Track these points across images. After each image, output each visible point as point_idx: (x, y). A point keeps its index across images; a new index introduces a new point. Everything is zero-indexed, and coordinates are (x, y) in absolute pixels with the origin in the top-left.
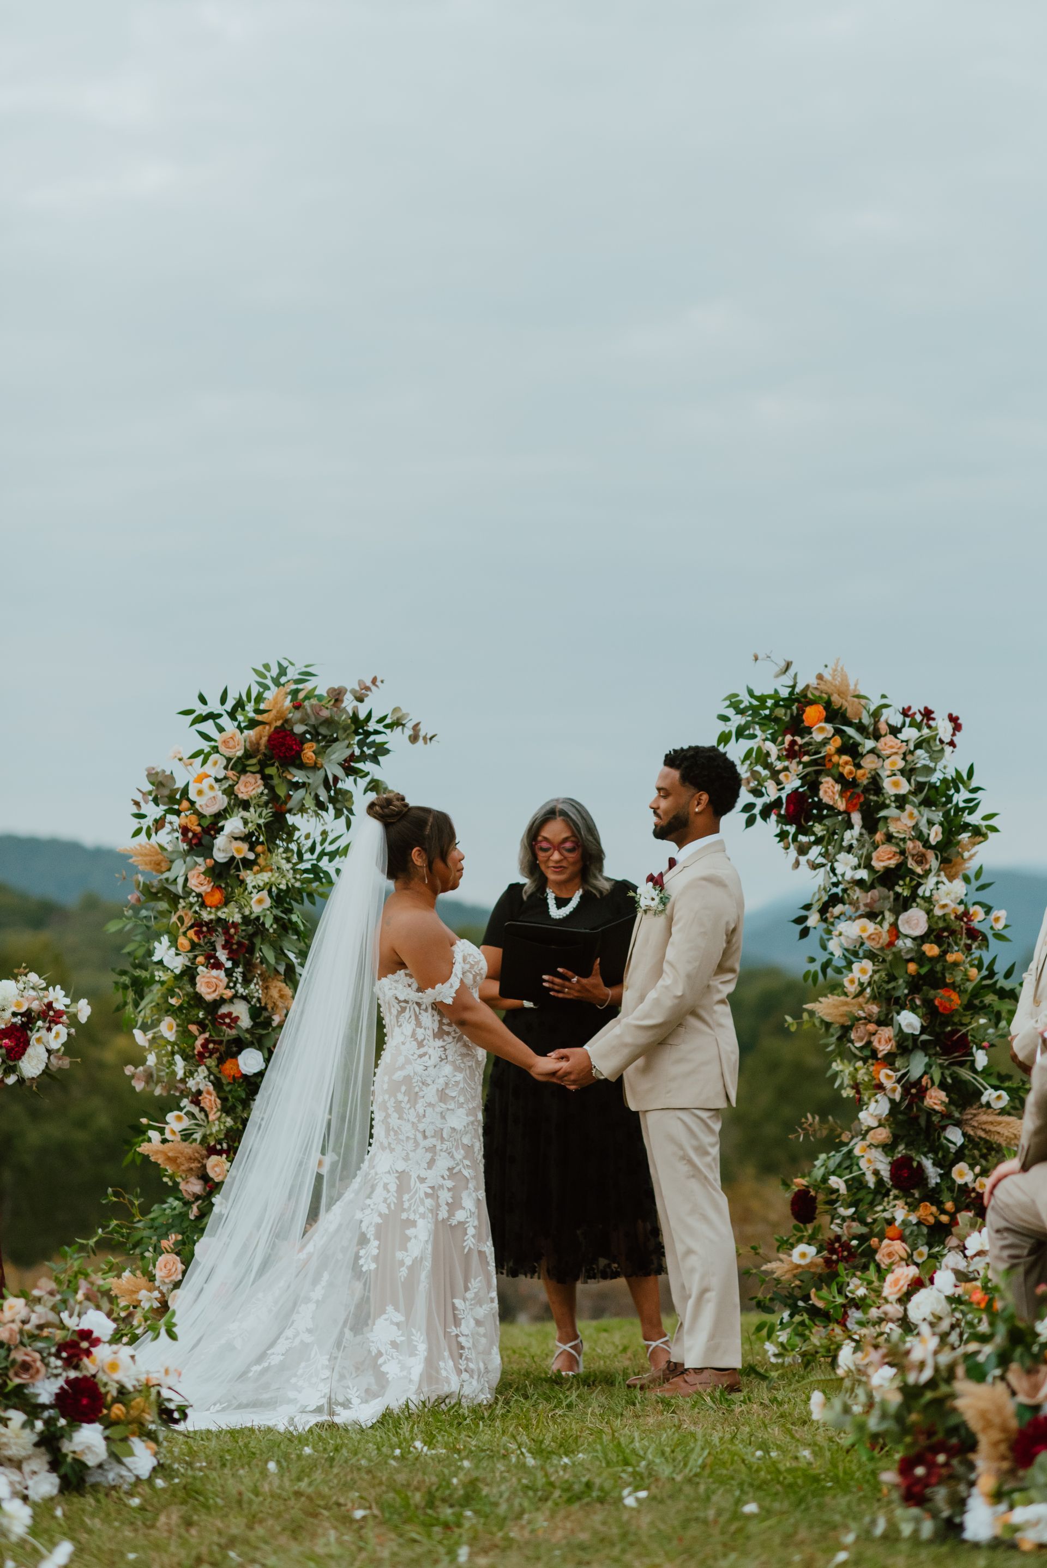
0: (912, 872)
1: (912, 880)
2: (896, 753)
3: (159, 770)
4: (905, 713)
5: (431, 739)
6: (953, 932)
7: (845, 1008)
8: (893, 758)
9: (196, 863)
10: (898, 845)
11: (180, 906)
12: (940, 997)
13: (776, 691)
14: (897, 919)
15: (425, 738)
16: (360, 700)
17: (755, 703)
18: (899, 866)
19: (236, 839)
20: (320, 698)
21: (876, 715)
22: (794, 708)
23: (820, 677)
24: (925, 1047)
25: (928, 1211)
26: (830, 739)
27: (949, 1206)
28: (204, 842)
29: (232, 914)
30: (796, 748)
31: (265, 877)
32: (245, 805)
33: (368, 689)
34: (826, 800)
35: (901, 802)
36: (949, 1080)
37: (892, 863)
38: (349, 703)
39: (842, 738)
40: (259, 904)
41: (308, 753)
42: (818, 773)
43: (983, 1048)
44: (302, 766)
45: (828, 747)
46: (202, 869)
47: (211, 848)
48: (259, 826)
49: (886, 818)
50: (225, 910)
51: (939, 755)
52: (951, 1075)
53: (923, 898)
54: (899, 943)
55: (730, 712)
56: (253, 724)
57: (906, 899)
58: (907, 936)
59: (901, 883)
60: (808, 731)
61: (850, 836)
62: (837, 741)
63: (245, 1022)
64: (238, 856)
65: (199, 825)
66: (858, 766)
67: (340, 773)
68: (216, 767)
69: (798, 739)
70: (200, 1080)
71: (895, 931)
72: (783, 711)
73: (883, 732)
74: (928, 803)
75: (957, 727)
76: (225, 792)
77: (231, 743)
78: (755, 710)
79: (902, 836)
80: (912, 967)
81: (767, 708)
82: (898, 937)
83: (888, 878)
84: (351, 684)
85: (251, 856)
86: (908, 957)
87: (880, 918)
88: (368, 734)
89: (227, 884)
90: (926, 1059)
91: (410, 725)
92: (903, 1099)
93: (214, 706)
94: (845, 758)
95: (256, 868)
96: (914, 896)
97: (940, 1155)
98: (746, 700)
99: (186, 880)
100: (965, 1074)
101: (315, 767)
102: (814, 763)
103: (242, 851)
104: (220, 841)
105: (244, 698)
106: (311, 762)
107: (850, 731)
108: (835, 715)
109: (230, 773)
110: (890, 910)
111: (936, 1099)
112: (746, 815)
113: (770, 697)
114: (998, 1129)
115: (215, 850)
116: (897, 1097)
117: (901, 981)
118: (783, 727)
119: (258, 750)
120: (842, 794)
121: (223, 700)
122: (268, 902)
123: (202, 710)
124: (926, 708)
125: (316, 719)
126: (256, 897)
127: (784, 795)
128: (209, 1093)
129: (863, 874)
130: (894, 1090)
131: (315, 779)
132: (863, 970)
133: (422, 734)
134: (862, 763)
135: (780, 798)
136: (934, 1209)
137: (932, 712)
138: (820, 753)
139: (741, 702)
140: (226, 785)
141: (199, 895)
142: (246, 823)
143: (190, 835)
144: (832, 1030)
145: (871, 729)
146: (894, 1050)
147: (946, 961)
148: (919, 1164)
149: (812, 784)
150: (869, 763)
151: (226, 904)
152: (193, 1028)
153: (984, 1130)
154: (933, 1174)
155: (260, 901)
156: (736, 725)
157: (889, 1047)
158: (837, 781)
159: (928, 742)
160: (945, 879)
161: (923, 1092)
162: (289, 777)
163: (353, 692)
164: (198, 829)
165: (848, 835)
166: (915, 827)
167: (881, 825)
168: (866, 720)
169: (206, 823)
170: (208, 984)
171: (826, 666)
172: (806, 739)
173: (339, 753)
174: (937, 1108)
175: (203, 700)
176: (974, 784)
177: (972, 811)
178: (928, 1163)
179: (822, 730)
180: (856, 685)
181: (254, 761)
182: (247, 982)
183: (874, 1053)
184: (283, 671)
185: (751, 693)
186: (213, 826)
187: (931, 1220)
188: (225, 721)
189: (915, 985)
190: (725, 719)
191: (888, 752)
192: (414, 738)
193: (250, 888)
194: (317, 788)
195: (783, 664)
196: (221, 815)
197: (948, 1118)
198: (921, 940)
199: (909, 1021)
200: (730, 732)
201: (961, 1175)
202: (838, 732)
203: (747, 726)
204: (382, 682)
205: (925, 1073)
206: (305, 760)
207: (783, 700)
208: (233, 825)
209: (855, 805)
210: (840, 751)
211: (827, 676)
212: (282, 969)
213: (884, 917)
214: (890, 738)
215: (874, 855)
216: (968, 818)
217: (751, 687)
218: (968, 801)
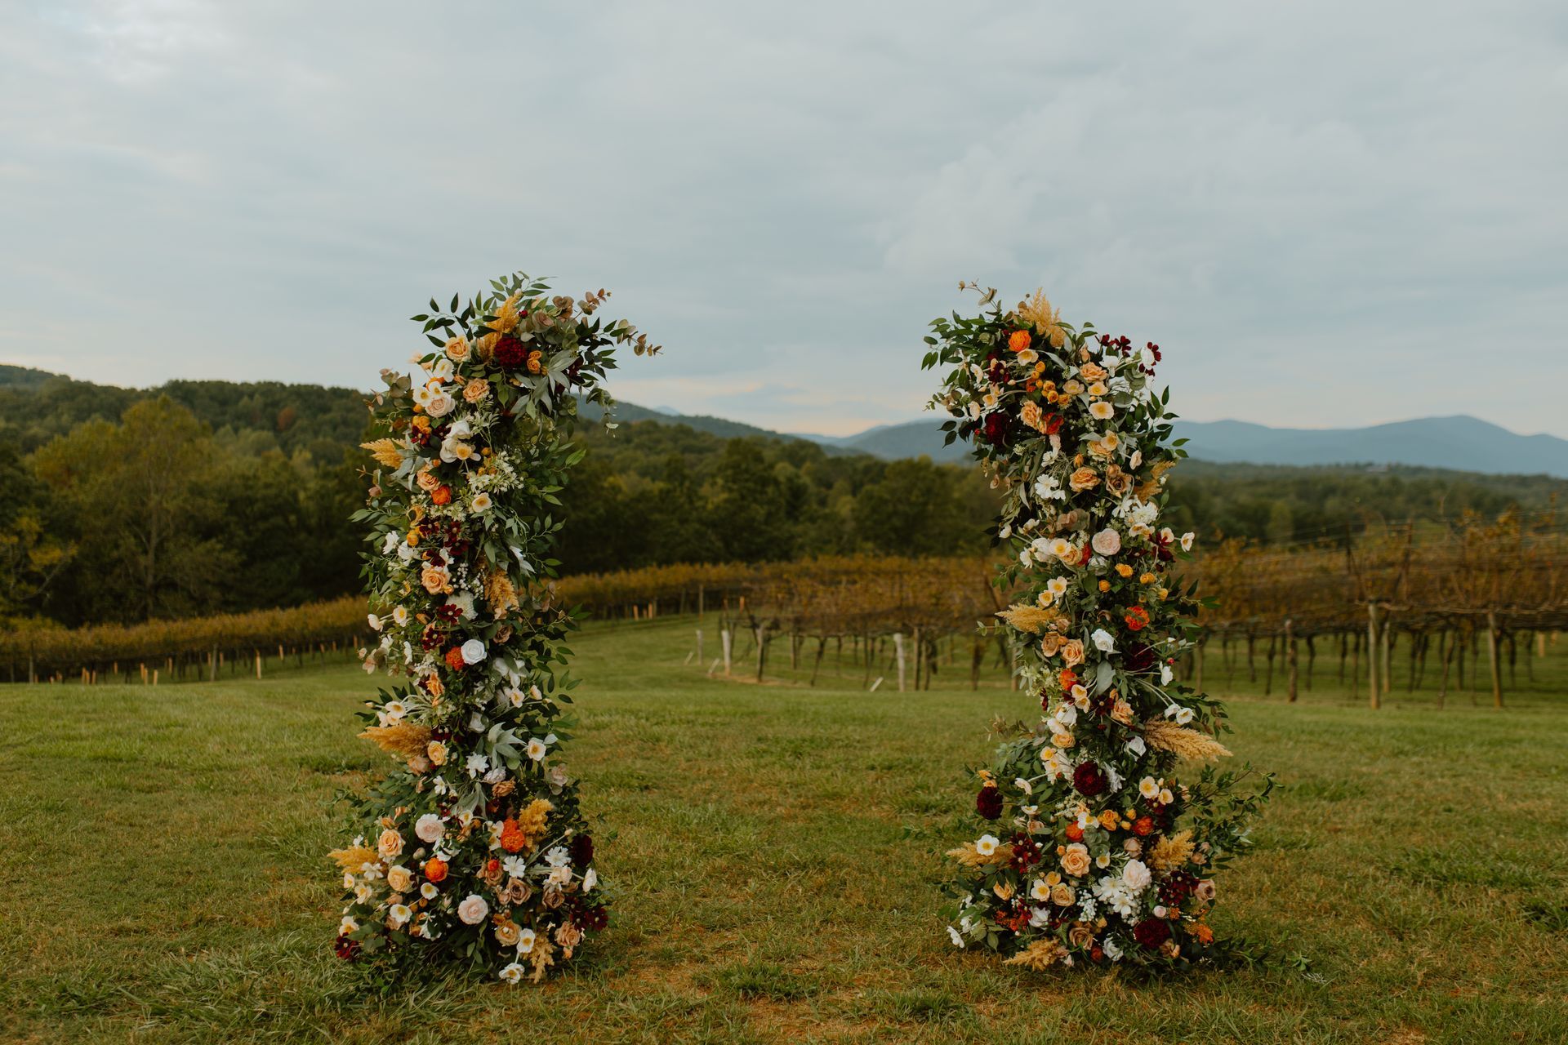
0: (1109, 494)
1: (1107, 501)
2: (1098, 380)
3: (393, 372)
4: (1105, 341)
5: (655, 350)
6: (1144, 553)
7: (1035, 618)
8: (1097, 384)
9: (425, 463)
10: (1095, 467)
11: (412, 502)
12: (1131, 615)
13: (981, 316)
14: (1091, 538)
15: (649, 349)
16: (589, 312)
17: (961, 327)
18: (1097, 488)
19: (463, 441)
20: (548, 308)
21: (1078, 342)
22: (998, 334)
23: (1022, 305)
24: (1112, 659)
25: (1110, 819)
26: (1034, 364)
27: (1131, 813)
28: (432, 442)
29: (457, 513)
30: (1002, 371)
31: (486, 479)
32: (472, 408)
33: (595, 301)
34: (1026, 422)
35: (1101, 427)
36: (1135, 693)
37: (1090, 485)
38: (577, 315)
39: (1046, 363)
40: (480, 505)
41: (534, 361)
42: (1019, 396)
43: (1169, 664)
44: (527, 374)
45: (1032, 372)
46: (430, 467)
47: (439, 448)
48: (485, 429)
49: (1086, 442)
50: (452, 508)
51: (1140, 383)
52: (1136, 687)
53: (1117, 519)
54: (1093, 561)
55: (937, 336)
56: (483, 331)
57: (1100, 519)
58: (1099, 555)
59: (1097, 504)
60: (1013, 355)
61: (1048, 458)
62: (1041, 367)
63: (470, 613)
64: (464, 458)
65: (430, 426)
66: (1061, 391)
67: (564, 381)
68: (445, 371)
69: (1003, 362)
70: (427, 666)
71: (1089, 551)
72: (988, 336)
73: (1085, 360)
74: (1126, 428)
75: (1158, 356)
76: (454, 396)
77: (459, 349)
78: (959, 335)
79: (1101, 460)
80: (1104, 585)
81: (972, 333)
82: (1091, 556)
83: (1084, 499)
84: (578, 297)
85: (477, 458)
86: (1100, 574)
87: (1074, 535)
88: (595, 344)
89: (454, 485)
90: (1114, 673)
91: (636, 337)
92: (1091, 710)
93: (445, 312)
94: (1049, 383)
95: (481, 470)
96: (1108, 517)
97: (1124, 764)
98: (952, 325)
99: (416, 477)
100: (1149, 686)
101: (541, 374)
102: (1017, 386)
103: (467, 452)
104: (448, 442)
105: (475, 306)
106: (536, 370)
107: (1054, 357)
108: (1039, 342)
109: (458, 377)
110: (1085, 530)
111: (1123, 712)
112: (946, 433)
113: (975, 321)
114: (1182, 742)
115: (442, 450)
116: (1086, 709)
117: (1093, 598)
118: (986, 352)
119: (487, 357)
120: (1043, 417)
121: (454, 306)
122: (489, 504)
123: (435, 316)
124: (1123, 338)
125: (541, 328)
126: (478, 497)
127: (984, 416)
128: (434, 678)
129: (1061, 495)
130: (1083, 702)
131: (538, 386)
132: (1057, 587)
133: (647, 345)
134: (1064, 388)
135: (980, 418)
136: (1116, 815)
137: (1129, 342)
138: (1023, 377)
139: (948, 326)
140: (455, 389)
141: (427, 493)
142: (471, 426)
143: (420, 435)
144: (1021, 637)
145: (1073, 356)
146: (1083, 662)
147: (1139, 581)
148: (1104, 772)
149: (1012, 407)
150: (1072, 388)
151: (453, 501)
152: (422, 617)
153: (1168, 743)
154: (1115, 781)
155: (481, 503)
156: (941, 348)
157: (1078, 660)
158: (1038, 405)
159: (1130, 371)
160: (1138, 502)
161: (1110, 705)
162: (516, 383)
163: (581, 304)
164: (429, 430)
165: (1047, 456)
166: (1116, 452)
167: (1080, 448)
168: (1069, 347)
169: (436, 425)
170: (432, 579)
171: (1028, 296)
172: (1010, 364)
173: (563, 361)
174: (1123, 720)
175: (435, 307)
176: (1167, 409)
177: (1164, 436)
178: (1111, 771)
179: (1027, 354)
180: (1056, 314)
181: (480, 367)
182: (472, 574)
183: (1063, 663)
184: (518, 283)
185: (957, 318)
186: (441, 429)
187: (1113, 827)
188: (456, 328)
189: (1106, 602)
190: (932, 341)
191: (1090, 378)
192: (639, 350)
193: (473, 489)
194: (540, 395)
195: (987, 292)
196: (449, 418)
197: (1133, 731)
198: (1114, 559)
199: (1103, 639)
200: (936, 354)
201: (1147, 788)
202: (1042, 357)
203: (953, 349)
204: (609, 294)
205: (1113, 686)
206: (530, 368)
207: (988, 325)
208: (459, 427)
209: (1055, 429)
210: (1044, 376)
211: (1028, 304)
212: (505, 566)
213: (1078, 535)
214: (1091, 365)
215: (1072, 476)
216: (1159, 443)
217: (957, 312)
218: (1160, 427)
